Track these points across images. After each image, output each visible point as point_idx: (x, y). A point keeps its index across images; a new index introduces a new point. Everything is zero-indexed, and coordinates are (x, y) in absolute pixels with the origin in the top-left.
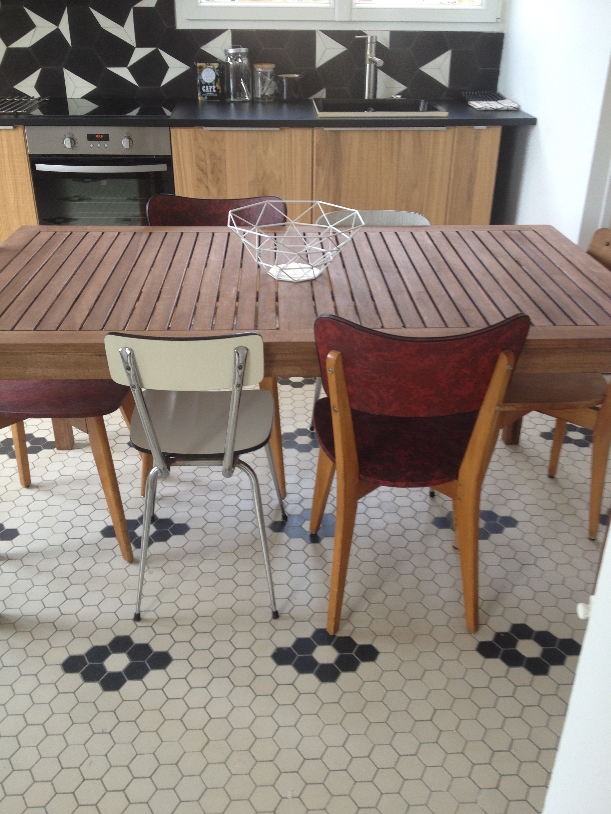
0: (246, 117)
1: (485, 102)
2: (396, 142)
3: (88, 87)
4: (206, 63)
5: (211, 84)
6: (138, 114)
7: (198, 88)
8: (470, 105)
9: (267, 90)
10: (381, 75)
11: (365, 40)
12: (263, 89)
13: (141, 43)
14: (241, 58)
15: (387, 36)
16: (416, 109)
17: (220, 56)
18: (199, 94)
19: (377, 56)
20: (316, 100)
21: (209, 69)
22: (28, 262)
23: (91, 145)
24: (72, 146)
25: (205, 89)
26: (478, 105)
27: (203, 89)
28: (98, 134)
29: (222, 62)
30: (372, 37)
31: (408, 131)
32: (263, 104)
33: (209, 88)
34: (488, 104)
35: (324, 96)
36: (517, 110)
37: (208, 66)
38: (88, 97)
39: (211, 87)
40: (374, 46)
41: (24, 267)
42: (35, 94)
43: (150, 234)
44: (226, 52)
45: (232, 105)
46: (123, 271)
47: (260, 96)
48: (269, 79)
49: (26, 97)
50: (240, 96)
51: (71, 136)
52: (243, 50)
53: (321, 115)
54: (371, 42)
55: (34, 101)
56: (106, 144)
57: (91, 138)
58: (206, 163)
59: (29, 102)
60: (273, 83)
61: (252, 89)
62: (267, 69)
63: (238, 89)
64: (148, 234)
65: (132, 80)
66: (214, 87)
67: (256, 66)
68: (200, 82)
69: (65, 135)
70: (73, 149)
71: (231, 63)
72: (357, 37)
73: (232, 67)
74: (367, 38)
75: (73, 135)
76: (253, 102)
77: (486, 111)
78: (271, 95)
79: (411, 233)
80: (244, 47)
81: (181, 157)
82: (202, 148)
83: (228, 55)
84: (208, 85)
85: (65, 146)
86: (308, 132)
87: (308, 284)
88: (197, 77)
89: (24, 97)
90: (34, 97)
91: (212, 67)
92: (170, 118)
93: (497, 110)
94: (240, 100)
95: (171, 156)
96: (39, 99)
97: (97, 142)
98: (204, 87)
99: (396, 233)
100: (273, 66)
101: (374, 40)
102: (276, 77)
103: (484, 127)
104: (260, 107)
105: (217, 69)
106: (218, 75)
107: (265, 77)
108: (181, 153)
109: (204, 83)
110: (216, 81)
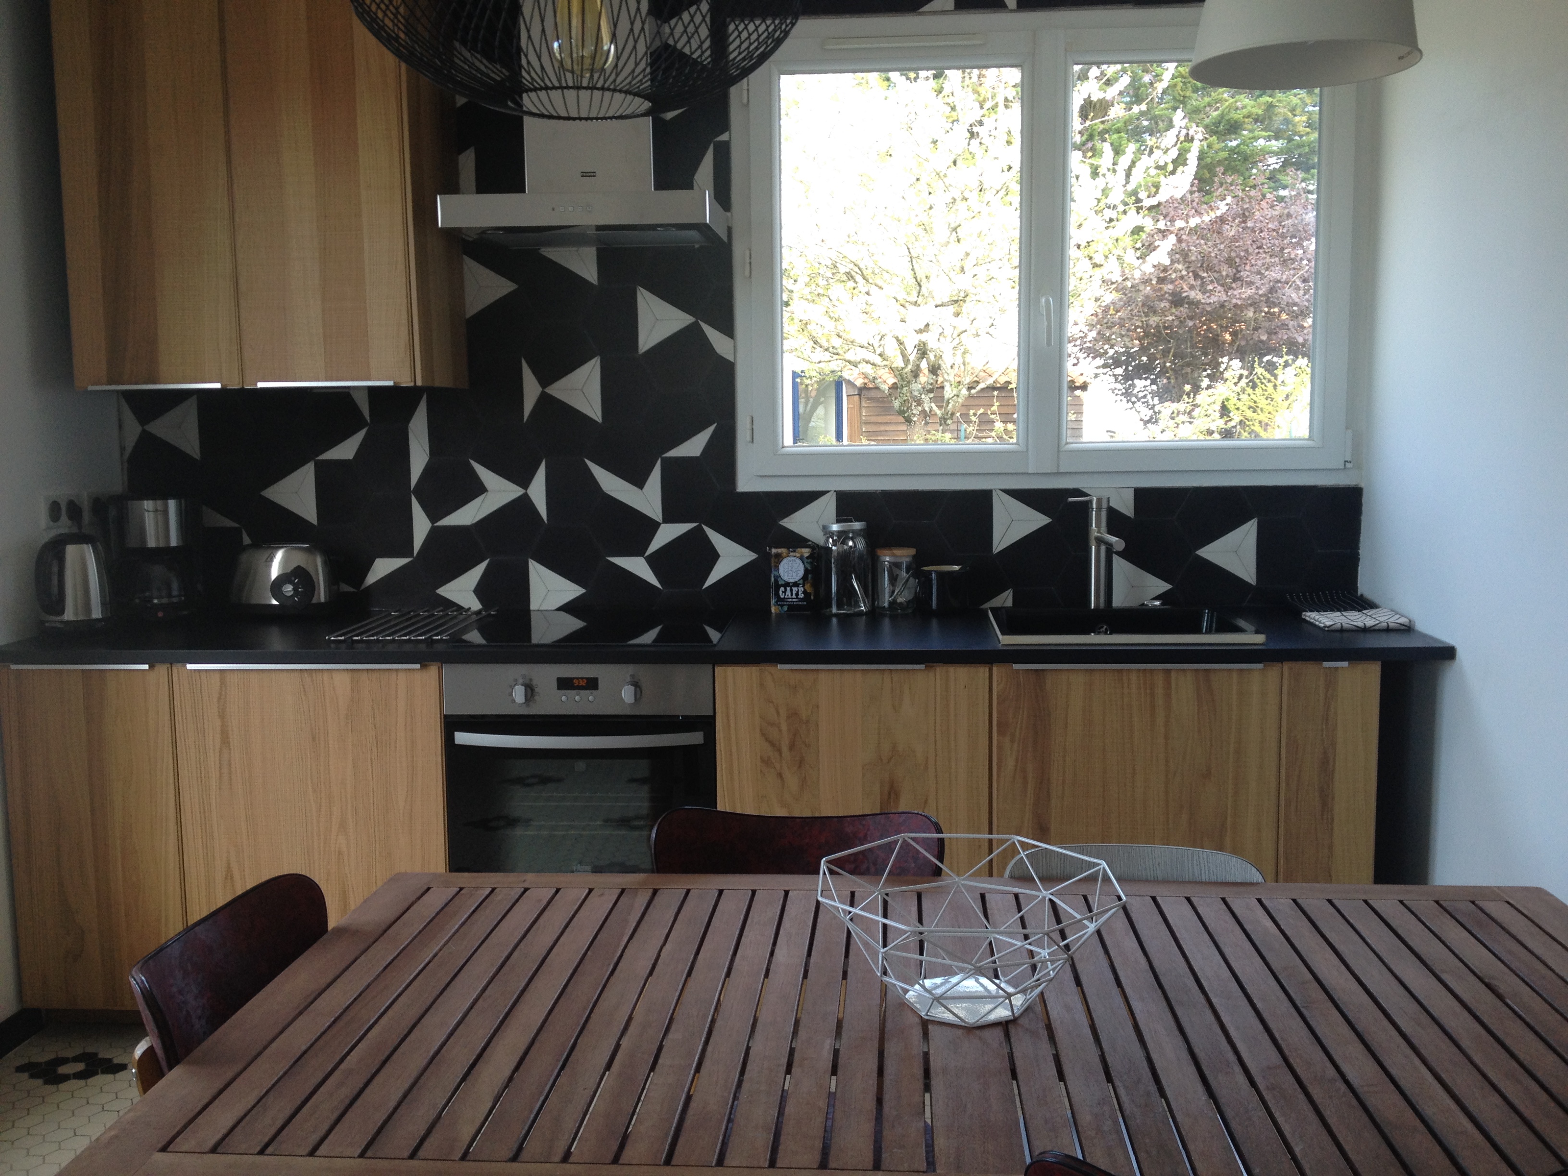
0: (859, 645)
1: (1338, 614)
2: (1160, 691)
3: (570, 591)
4: (788, 548)
5: (796, 584)
6: (655, 641)
7: (772, 591)
8: (1308, 619)
9: (901, 592)
10: (1120, 565)
11: (1087, 505)
12: (893, 592)
13: (671, 516)
14: (852, 539)
15: (1130, 496)
16: (1196, 629)
17: (815, 535)
18: (773, 602)
19: (1110, 532)
20: (994, 610)
21: (794, 558)
22: (390, 963)
23: (564, 698)
24: (526, 700)
25: (785, 592)
26: (1325, 619)
27: (781, 592)
28: (577, 678)
29: (818, 545)
30: (1099, 501)
31: (1184, 670)
32: (893, 618)
33: (791, 590)
34: (1343, 618)
35: (1009, 603)
36: (1407, 629)
37: (791, 554)
38: (569, 608)
39: (795, 589)
40: (1104, 514)
41: (379, 975)
42: (473, 604)
43: (655, 892)
44: (825, 529)
45: (834, 620)
46: (584, 991)
47: (886, 605)
48: (904, 574)
49: (455, 608)
50: (849, 605)
51: (528, 682)
52: (857, 525)
53: (1006, 640)
54: (1099, 509)
55: (470, 615)
56: (590, 696)
57: (565, 684)
58: (780, 731)
59: (462, 617)
60: (913, 582)
61: (872, 590)
62: (901, 556)
63: (846, 592)
64: (650, 892)
65: (650, 578)
66: (801, 589)
67: (879, 552)
68: (776, 581)
69: (516, 680)
70: (528, 706)
71: (834, 548)
72: (1071, 499)
73: (835, 554)
74: (1091, 502)
75: (531, 680)
76: (875, 615)
77: (1342, 630)
78: (908, 602)
79: (1224, 900)
80: (859, 521)
81: (732, 718)
82: (772, 702)
83: (829, 534)
84: (791, 587)
85: (513, 701)
86: (982, 671)
87: (999, 1033)
88: (771, 572)
89: (450, 610)
90: (470, 608)
91: (798, 555)
92: (716, 649)
93: (1365, 630)
94: (849, 612)
95: (713, 717)
96: (478, 613)
97: (574, 692)
98: (782, 589)
99: (1188, 899)
100: (912, 551)
101: (1105, 505)
102: (916, 568)
103: (1345, 664)
104: (886, 623)
105: (807, 558)
106: (809, 568)
107: (895, 570)
108: (732, 712)
109: (783, 583)
110: (805, 578)
